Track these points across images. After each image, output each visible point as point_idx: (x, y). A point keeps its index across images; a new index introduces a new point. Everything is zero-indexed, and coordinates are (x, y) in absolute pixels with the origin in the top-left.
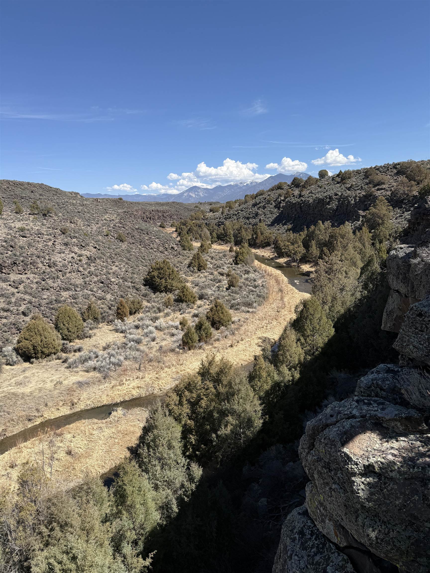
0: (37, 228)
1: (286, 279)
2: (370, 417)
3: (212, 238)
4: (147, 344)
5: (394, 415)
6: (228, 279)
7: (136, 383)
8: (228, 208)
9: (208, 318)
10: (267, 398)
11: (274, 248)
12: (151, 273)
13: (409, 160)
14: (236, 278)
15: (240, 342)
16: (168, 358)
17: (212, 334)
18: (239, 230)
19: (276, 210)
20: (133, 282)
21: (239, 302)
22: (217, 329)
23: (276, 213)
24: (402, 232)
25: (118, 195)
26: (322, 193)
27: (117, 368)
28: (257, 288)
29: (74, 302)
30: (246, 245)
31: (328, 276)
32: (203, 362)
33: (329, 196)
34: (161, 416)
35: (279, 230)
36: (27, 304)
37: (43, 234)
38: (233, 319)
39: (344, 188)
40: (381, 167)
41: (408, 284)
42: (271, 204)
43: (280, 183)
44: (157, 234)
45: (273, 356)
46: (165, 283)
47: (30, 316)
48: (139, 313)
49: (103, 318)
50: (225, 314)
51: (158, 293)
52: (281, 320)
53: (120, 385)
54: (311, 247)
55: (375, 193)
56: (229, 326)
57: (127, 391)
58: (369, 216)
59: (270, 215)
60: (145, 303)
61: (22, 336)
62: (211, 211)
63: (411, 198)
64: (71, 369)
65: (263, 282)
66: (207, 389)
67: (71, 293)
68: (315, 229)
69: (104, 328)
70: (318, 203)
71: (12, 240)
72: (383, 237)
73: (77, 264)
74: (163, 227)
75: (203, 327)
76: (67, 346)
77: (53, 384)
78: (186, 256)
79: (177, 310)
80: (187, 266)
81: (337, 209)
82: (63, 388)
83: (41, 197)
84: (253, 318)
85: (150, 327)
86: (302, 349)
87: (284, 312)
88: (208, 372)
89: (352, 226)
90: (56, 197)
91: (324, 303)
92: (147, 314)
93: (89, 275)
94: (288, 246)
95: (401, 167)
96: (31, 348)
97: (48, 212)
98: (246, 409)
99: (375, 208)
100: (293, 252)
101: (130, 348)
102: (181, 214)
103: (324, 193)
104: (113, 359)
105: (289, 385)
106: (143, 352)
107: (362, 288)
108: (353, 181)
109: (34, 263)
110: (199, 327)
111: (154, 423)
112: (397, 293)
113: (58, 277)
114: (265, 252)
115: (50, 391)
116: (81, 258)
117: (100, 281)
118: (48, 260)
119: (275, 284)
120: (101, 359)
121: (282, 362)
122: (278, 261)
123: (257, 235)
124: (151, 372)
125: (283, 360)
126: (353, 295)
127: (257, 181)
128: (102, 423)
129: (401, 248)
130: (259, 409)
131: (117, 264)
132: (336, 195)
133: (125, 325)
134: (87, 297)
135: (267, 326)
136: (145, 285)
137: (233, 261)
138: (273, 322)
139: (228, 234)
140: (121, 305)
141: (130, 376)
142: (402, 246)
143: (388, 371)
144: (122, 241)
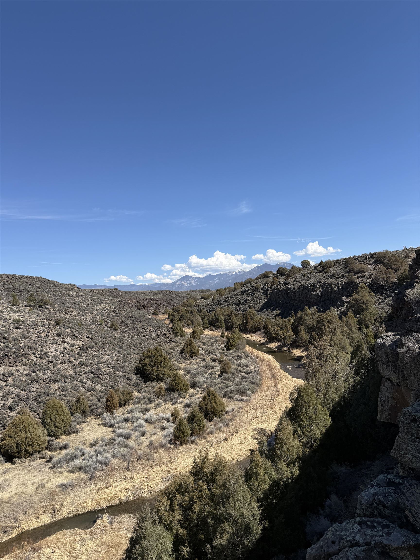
0: (31, 320)
1: (278, 365)
2: (376, 544)
3: (203, 324)
4: (137, 440)
5: (401, 543)
6: (221, 365)
7: (124, 485)
8: (218, 295)
9: (201, 408)
10: (266, 499)
11: (264, 333)
12: (142, 361)
13: (384, 251)
14: (228, 364)
15: (235, 434)
16: (158, 455)
17: (205, 426)
18: (230, 315)
19: (264, 297)
20: (125, 371)
21: (232, 389)
22: (211, 420)
23: (264, 299)
24: (387, 316)
25: (113, 285)
26: (306, 281)
27: (104, 467)
28: (250, 374)
29: (63, 394)
30: (237, 330)
31: (320, 362)
32: (195, 459)
33: (313, 283)
34: (151, 524)
35: (268, 315)
36: (14, 398)
37: (37, 325)
38: (227, 409)
39: (326, 277)
40: (359, 256)
41: (399, 372)
42: (259, 291)
43: (266, 272)
44: (150, 321)
45: (269, 450)
46: (157, 371)
47: (17, 411)
48: (129, 405)
49: (92, 411)
50: (218, 403)
51: (150, 382)
52: (276, 409)
53: (107, 487)
54: (301, 332)
55: (357, 281)
56: (222, 417)
57: (114, 495)
58: (353, 302)
59: (259, 302)
60: (136, 394)
61: (7, 433)
62: (202, 298)
63: (391, 285)
64: (55, 470)
65: (255, 367)
66: (201, 491)
67: (60, 385)
68: (302, 315)
69: (93, 421)
70: (303, 290)
71: (6, 332)
72: (369, 322)
73: (69, 354)
74: (156, 315)
75: (196, 419)
76: (53, 442)
77: (34, 488)
78: (178, 342)
79: (168, 401)
80: (179, 352)
81: (322, 295)
82: (45, 492)
83: (39, 290)
84: (247, 408)
85: (139, 420)
86: (300, 441)
87: (279, 400)
88: (201, 471)
89: (337, 311)
90: (53, 289)
91: (318, 390)
92: (137, 405)
93: (79, 365)
94: (278, 330)
95: (377, 256)
96: (14, 446)
97: (44, 303)
98: (243, 514)
99: (358, 294)
100: (283, 337)
101: (118, 444)
102: (173, 302)
103: (308, 281)
104: (100, 458)
105: (288, 483)
106: (131, 448)
107: (355, 374)
108: (334, 270)
109: (26, 354)
110: (192, 418)
111: (143, 533)
112: (389, 382)
113: (48, 369)
114: (256, 337)
115: (31, 496)
116: (73, 348)
117: (90, 372)
118: (40, 351)
119: (268, 370)
120: (88, 457)
121: (280, 457)
122: (269, 346)
123: (247, 321)
124: (140, 471)
125: (281, 455)
126: (346, 381)
127: (244, 270)
128: (86, 534)
129: (387, 336)
130: (257, 513)
131: (109, 353)
132: (319, 282)
133: (114, 418)
134: (76, 389)
135: (262, 416)
136: (136, 374)
137: (225, 347)
138: (268, 411)
139: (219, 320)
140: (111, 397)
141: (117, 477)
142: (388, 334)
143: (389, 483)
144: (115, 329)
